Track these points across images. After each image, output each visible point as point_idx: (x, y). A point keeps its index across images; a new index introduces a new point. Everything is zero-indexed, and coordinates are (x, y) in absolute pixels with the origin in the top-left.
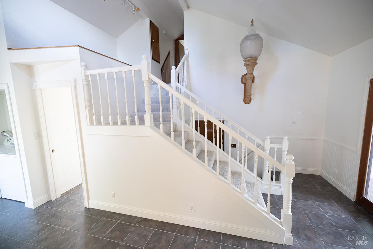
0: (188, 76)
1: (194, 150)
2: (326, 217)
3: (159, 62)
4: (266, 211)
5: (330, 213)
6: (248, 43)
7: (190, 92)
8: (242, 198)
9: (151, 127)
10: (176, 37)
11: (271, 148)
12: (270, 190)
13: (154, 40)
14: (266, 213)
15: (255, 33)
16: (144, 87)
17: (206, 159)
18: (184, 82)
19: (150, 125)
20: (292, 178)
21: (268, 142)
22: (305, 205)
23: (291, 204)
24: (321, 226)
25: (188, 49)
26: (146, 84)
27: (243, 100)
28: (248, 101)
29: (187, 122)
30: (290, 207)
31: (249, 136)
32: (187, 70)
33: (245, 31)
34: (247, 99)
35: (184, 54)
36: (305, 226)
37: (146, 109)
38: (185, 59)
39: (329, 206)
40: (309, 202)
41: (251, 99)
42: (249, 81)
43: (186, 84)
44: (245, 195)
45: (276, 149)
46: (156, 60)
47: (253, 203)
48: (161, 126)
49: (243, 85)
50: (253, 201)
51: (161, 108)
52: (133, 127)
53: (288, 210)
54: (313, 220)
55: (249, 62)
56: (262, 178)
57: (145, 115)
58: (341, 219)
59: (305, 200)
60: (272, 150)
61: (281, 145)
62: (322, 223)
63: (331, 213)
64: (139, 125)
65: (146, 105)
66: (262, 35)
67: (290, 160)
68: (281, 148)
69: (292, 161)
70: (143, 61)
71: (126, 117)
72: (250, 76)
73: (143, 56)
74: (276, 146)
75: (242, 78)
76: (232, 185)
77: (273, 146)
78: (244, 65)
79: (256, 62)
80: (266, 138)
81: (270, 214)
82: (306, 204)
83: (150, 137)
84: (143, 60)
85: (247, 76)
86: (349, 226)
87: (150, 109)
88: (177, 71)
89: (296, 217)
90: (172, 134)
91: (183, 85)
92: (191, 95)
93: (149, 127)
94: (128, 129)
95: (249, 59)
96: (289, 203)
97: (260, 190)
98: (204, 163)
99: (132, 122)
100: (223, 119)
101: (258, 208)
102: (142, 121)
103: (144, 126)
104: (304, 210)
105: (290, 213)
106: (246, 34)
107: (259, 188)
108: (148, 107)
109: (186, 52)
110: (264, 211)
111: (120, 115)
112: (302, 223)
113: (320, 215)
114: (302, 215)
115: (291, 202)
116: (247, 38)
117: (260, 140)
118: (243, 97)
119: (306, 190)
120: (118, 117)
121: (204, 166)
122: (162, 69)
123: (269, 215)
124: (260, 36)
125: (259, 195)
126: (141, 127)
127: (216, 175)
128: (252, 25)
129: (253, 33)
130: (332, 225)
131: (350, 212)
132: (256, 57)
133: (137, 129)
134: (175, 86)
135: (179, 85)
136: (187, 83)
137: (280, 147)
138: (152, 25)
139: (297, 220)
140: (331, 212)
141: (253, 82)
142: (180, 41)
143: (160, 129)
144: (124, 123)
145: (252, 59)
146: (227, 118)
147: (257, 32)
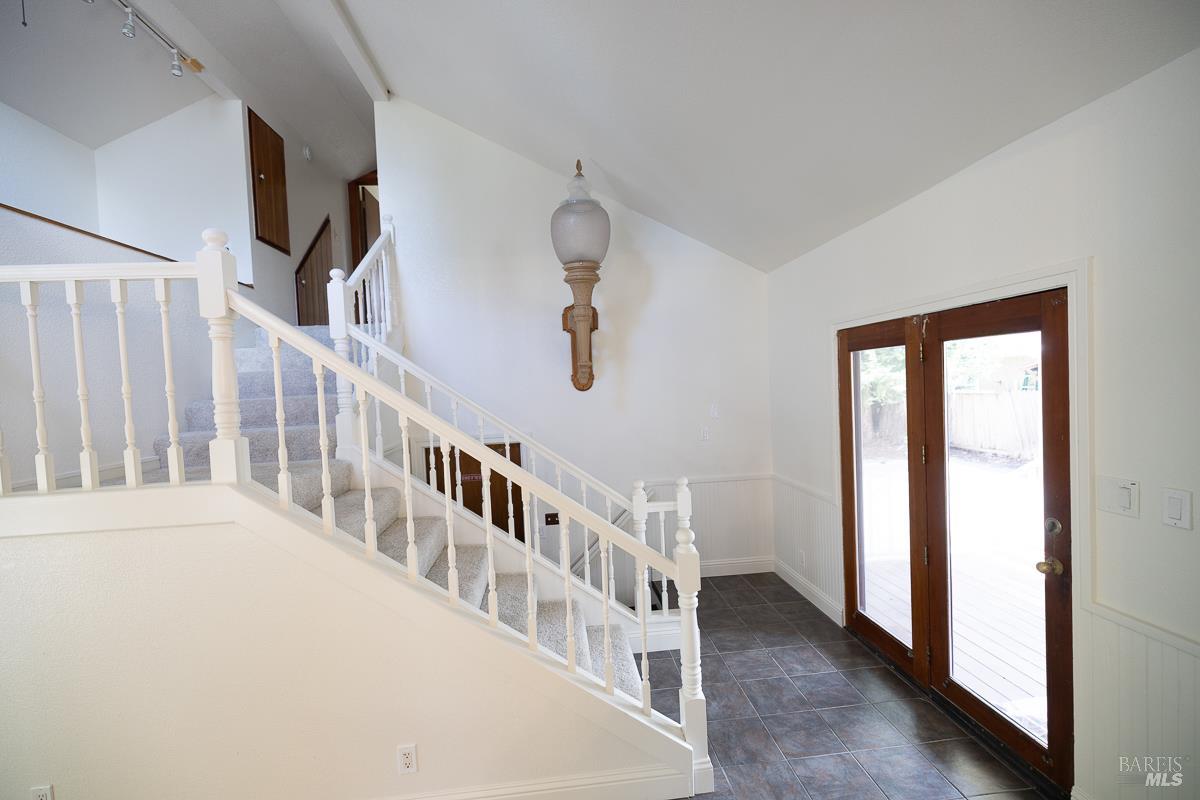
0: (395, 303)
1: (412, 551)
2: (788, 683)
3: (287, 251)
4: (640, 704)
5: (797, 670)
6: (571, 221)
7: (404, 359)
8: (572, 682)
9: (239, 486)
10: (354, 172)
11: (649, 514)
12: (645, 640)
13: (262, 176)
14: (642, 712)
15: (588, 199)
16: (211, 343)
17: (453, 575)
18: (380, 322)
19: (233, 478)
20: (696, 593)
21: (640, 496)
22: (742, 664)
23: (700, 669)
24: (779, 713)
25: (392, 219)
26: (214, 332)
27: (573, 380)
28: (584, 381)
29: (392, 455)
30: (699, 677)
31: (590, 484)
32: (390, 284)
33: (563, 189)
34: (583, 378)
35: (379, 233)
36: (744, 722)
37: (217, 419)
38: (380, 249)
39: (795, 651)
40: (752, 653)
41: (591, 377)
42: (582, 328)
43: (389, 329)
44: (579, 670)
45: (662, 517)
46: (276, 242)
47: (604, 690)
48: (283, 478)
49: (567, 337)
50: (603, 684)
51: (280, 415)
52: (155, 492)
53: (695, 689)
54: (761, 701)
55: (578, 274)
56: (633, 608)
57: (212, 444)
58: (820, 681)
59: (744, 647)
60: (652, 518)
61: (672, 503)
62: (781, 703)
63: (799, 670)
64: (188, 479)
65: (217, 407)
66: (608, 204)
67: (687, 543)
68: (676, 512)
69: (691, 545)
70: (205, 248)
71: (122, 453)
72: (582, 312)
73: (206, 234)
74: (661, 507)
75: (565, 317)
76: (540, 647)
77: (654, 507)
78: (566, 281)
79: (597, 275)
80: (635, 488)
81: (653, 711)
82: (744, 659)
83: (233, 522)
84: (205, 244)
85: (576, 312)
86: (835, 693)
87: (237, 418)
88: (349, 288)
89: (723, 703)
90: (328, 503)
91: (377, 330)
92: (404, 365)
93: (231, 485)
94: (134, 501)
95: (577, 264)
96: (694, 668)
97: (628, 645)
98: (447, 588)
99: (154, 472)
100: (510, 437)
101: (619, 704)
102: (198, 464)
103: (210, 484)
104: (742, 676)
105: (701, 696)
106: (566, 196)
107: (627, 641)
108: (225, 413)
109: (385, 227)
110: (635, 708)
111: (94, 447)
112: (738, 718)
113: (776, 683)
114: (737, 692)
115: (699, 662)
116: (566, 208)
117: (622, 497)
118: (569, 371)
119: (746, 621)
120: (85, 457)
121: (448, 600)
122: (297, 272)
123: (648, 715)
124: (602, 205)
125: (625, 663)
126: (196, 490)
127: (487, 623)
128: (580, 175)
129: (581, 196)
130: (803, 702)
131: (836, 657)
132: (594, 262)
133: (176, 496)
134: (344, 336)
135: (358, 333)
136: (393, 326)
137: (671, 509)
138: (254, 123)
139: (723, 712)
140: (799, 667)
141: (594, 327)
142: (367, 187)
143: (277, 491)
144: (111, 477)
145: (585, 264)
146: (523, 435)
147: (594, 195)
